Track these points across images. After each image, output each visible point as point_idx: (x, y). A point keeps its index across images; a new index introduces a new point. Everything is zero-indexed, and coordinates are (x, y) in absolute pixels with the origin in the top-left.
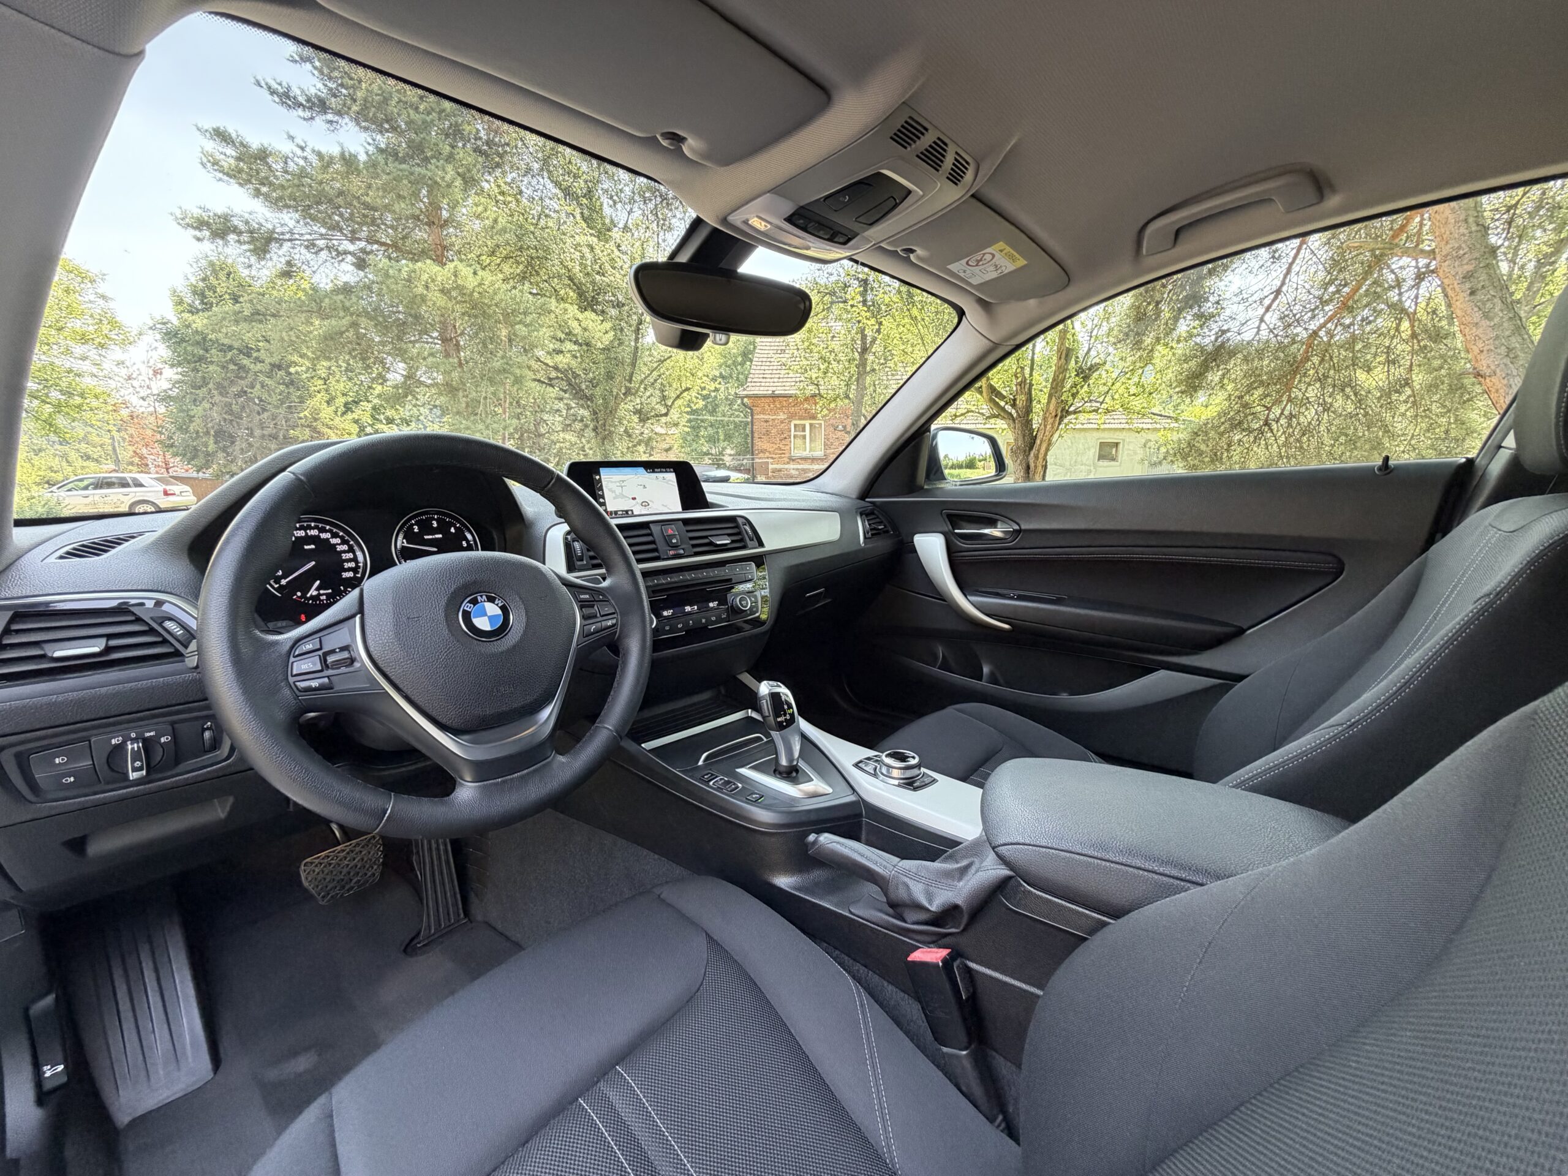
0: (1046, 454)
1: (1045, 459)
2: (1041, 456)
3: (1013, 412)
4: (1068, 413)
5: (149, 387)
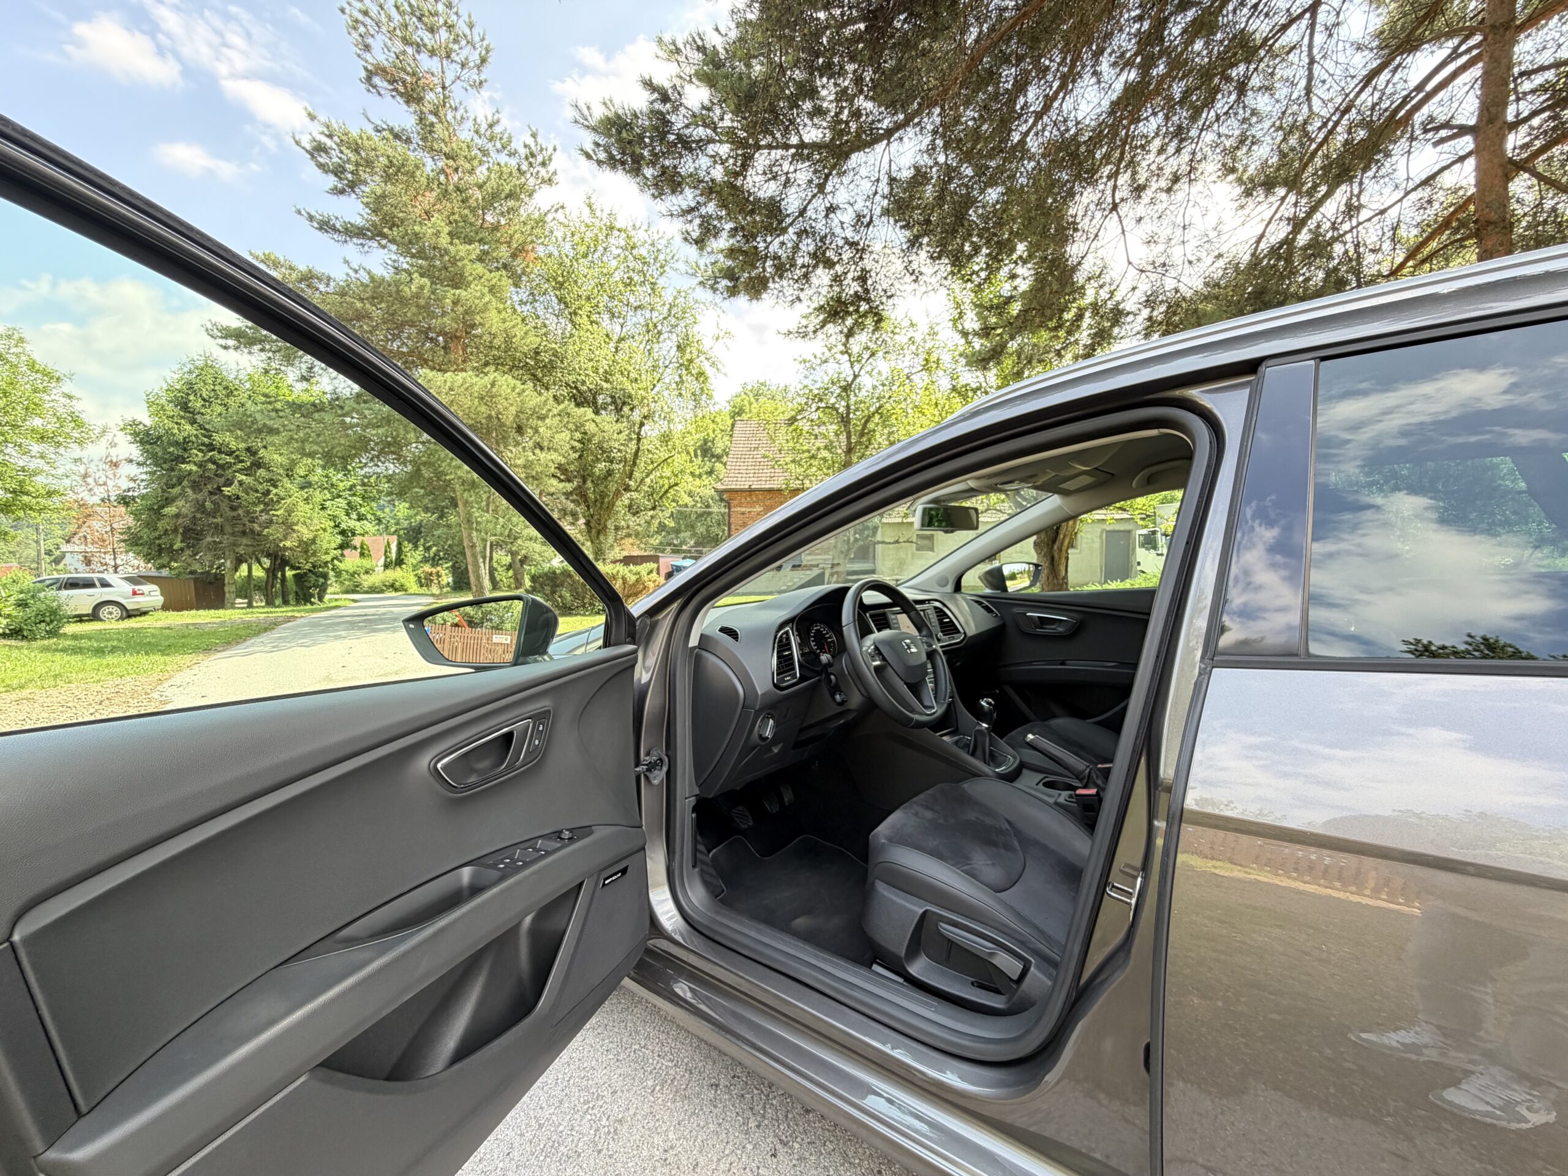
5: (105, 484)
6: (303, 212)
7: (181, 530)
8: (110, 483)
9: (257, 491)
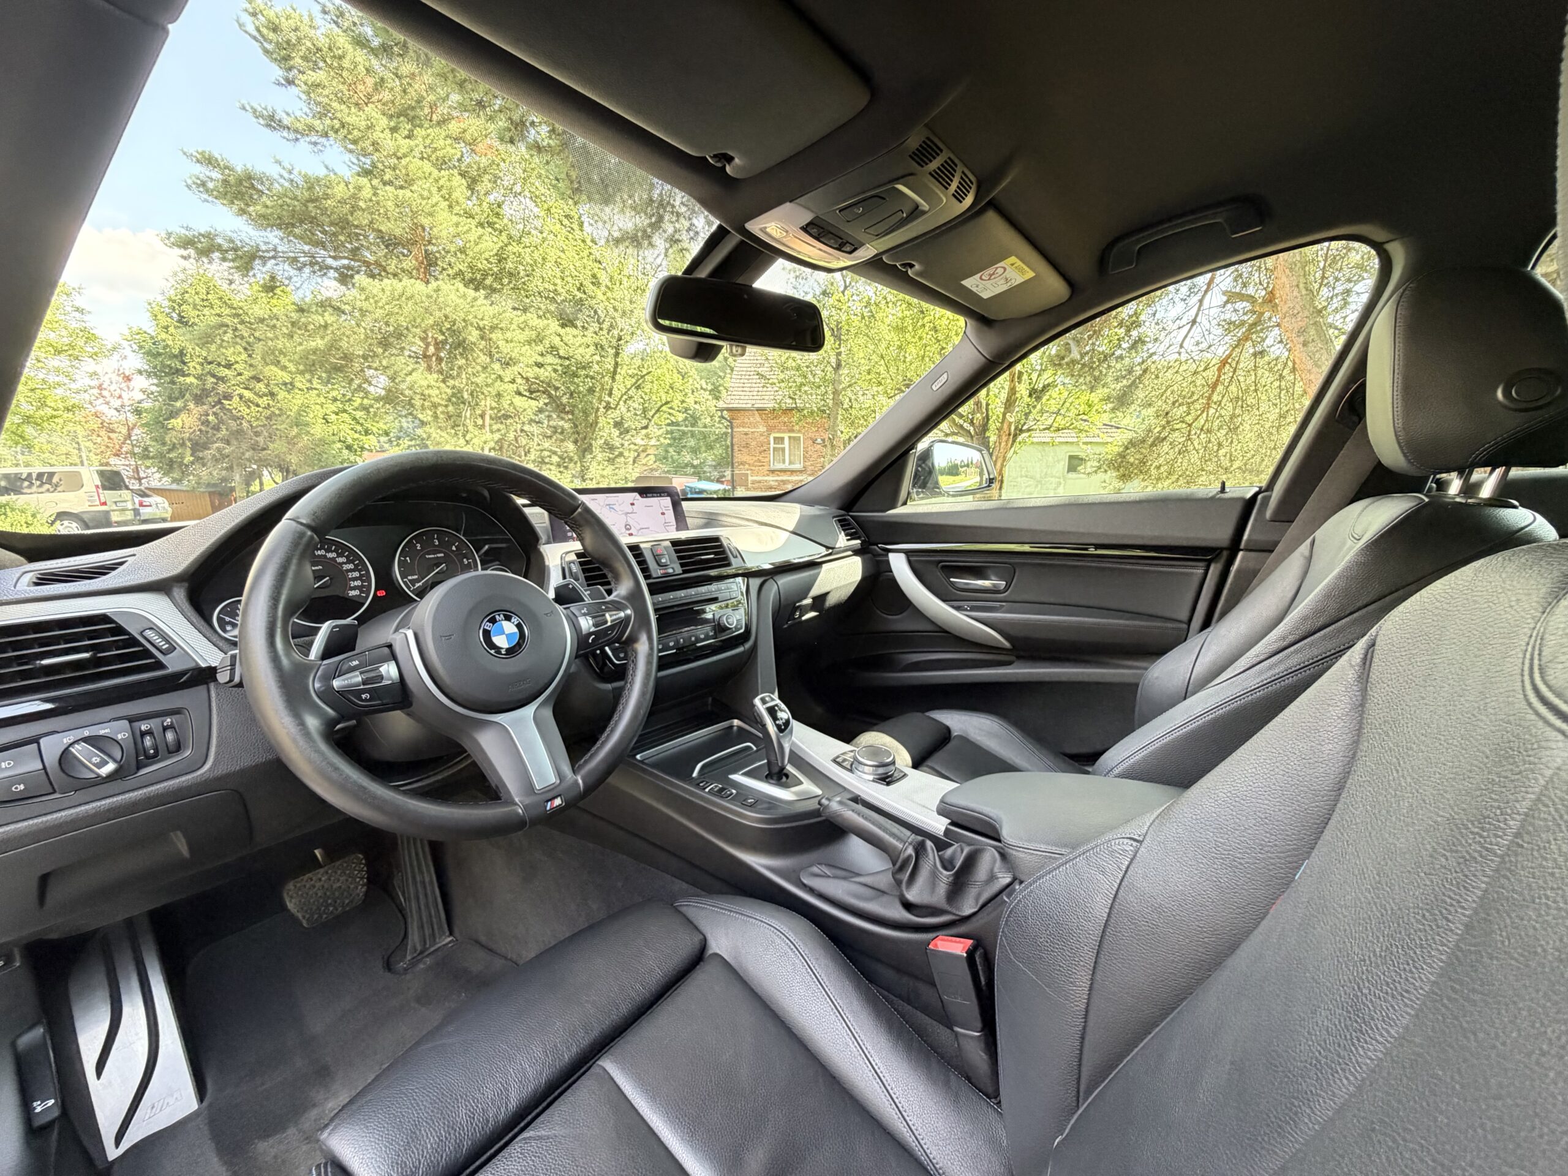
3: (972, 429)
4: (1021, 431)
5: (120, 397)
6: (248, 108)
7: (189, 444)
8: (124, 395)
9: (258, 405)
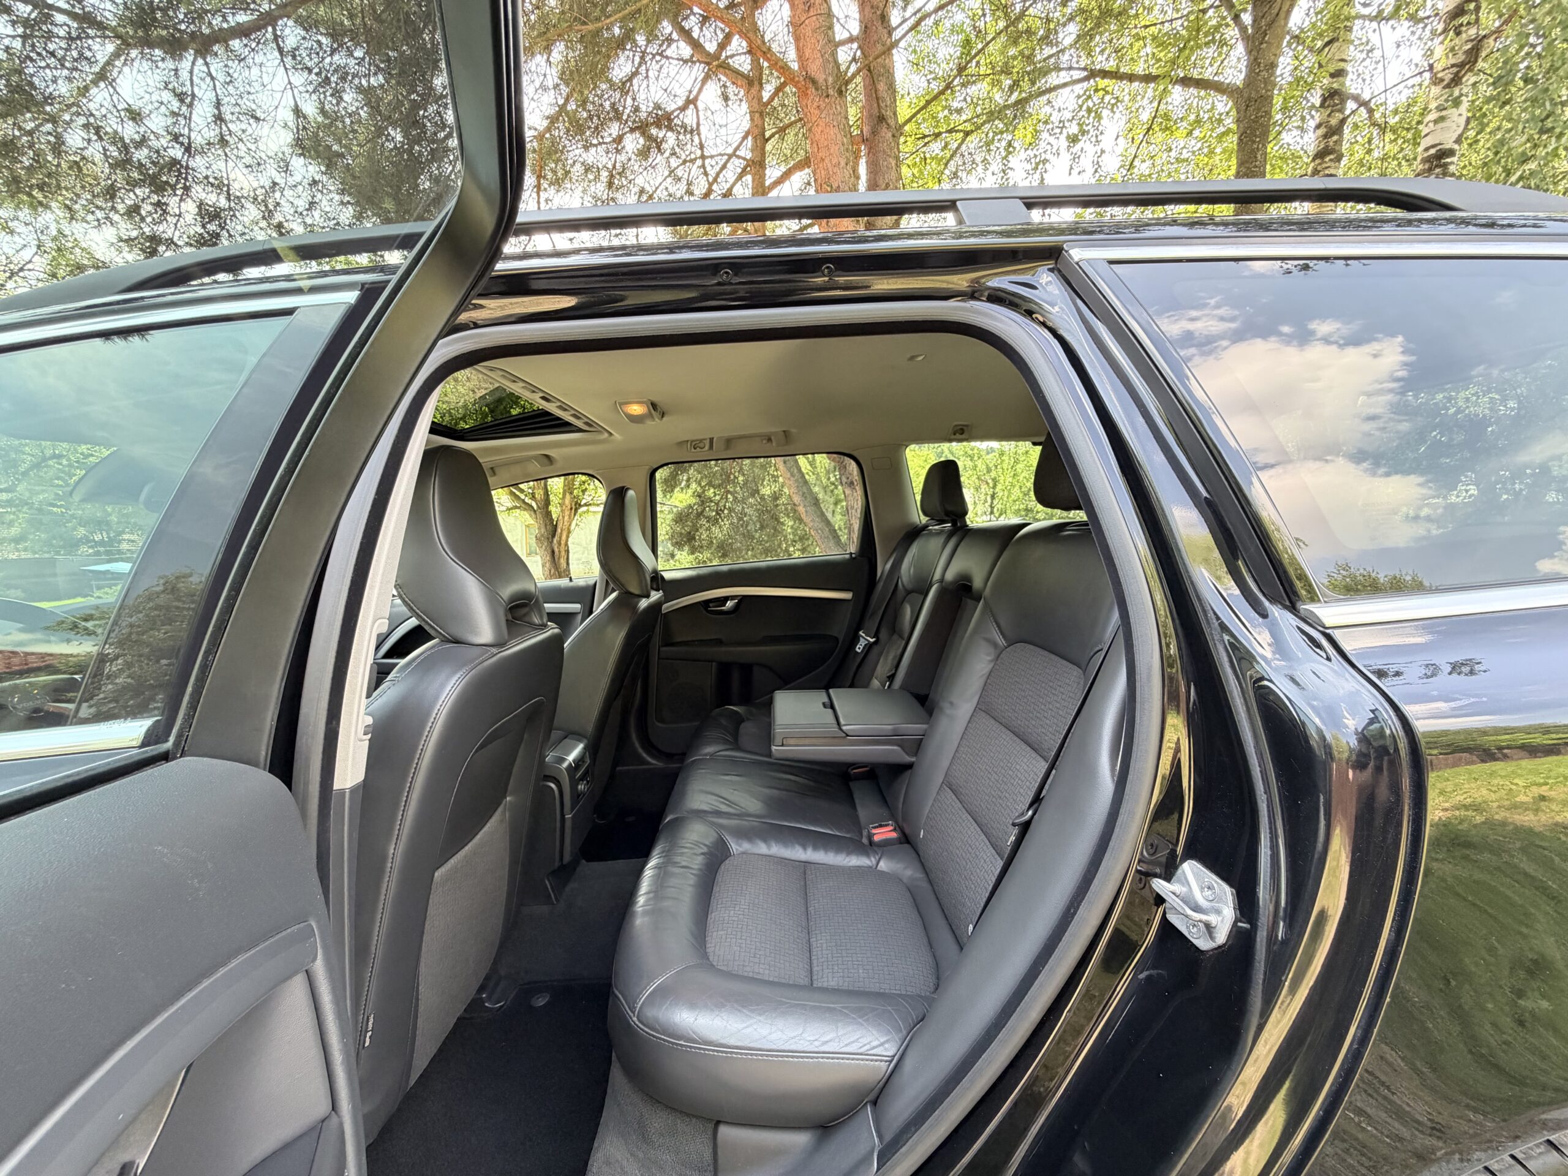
0: (567, 541)
1: (566, 544)
2: (563, 542)
3: (534, 504)
4: (580, 506)
